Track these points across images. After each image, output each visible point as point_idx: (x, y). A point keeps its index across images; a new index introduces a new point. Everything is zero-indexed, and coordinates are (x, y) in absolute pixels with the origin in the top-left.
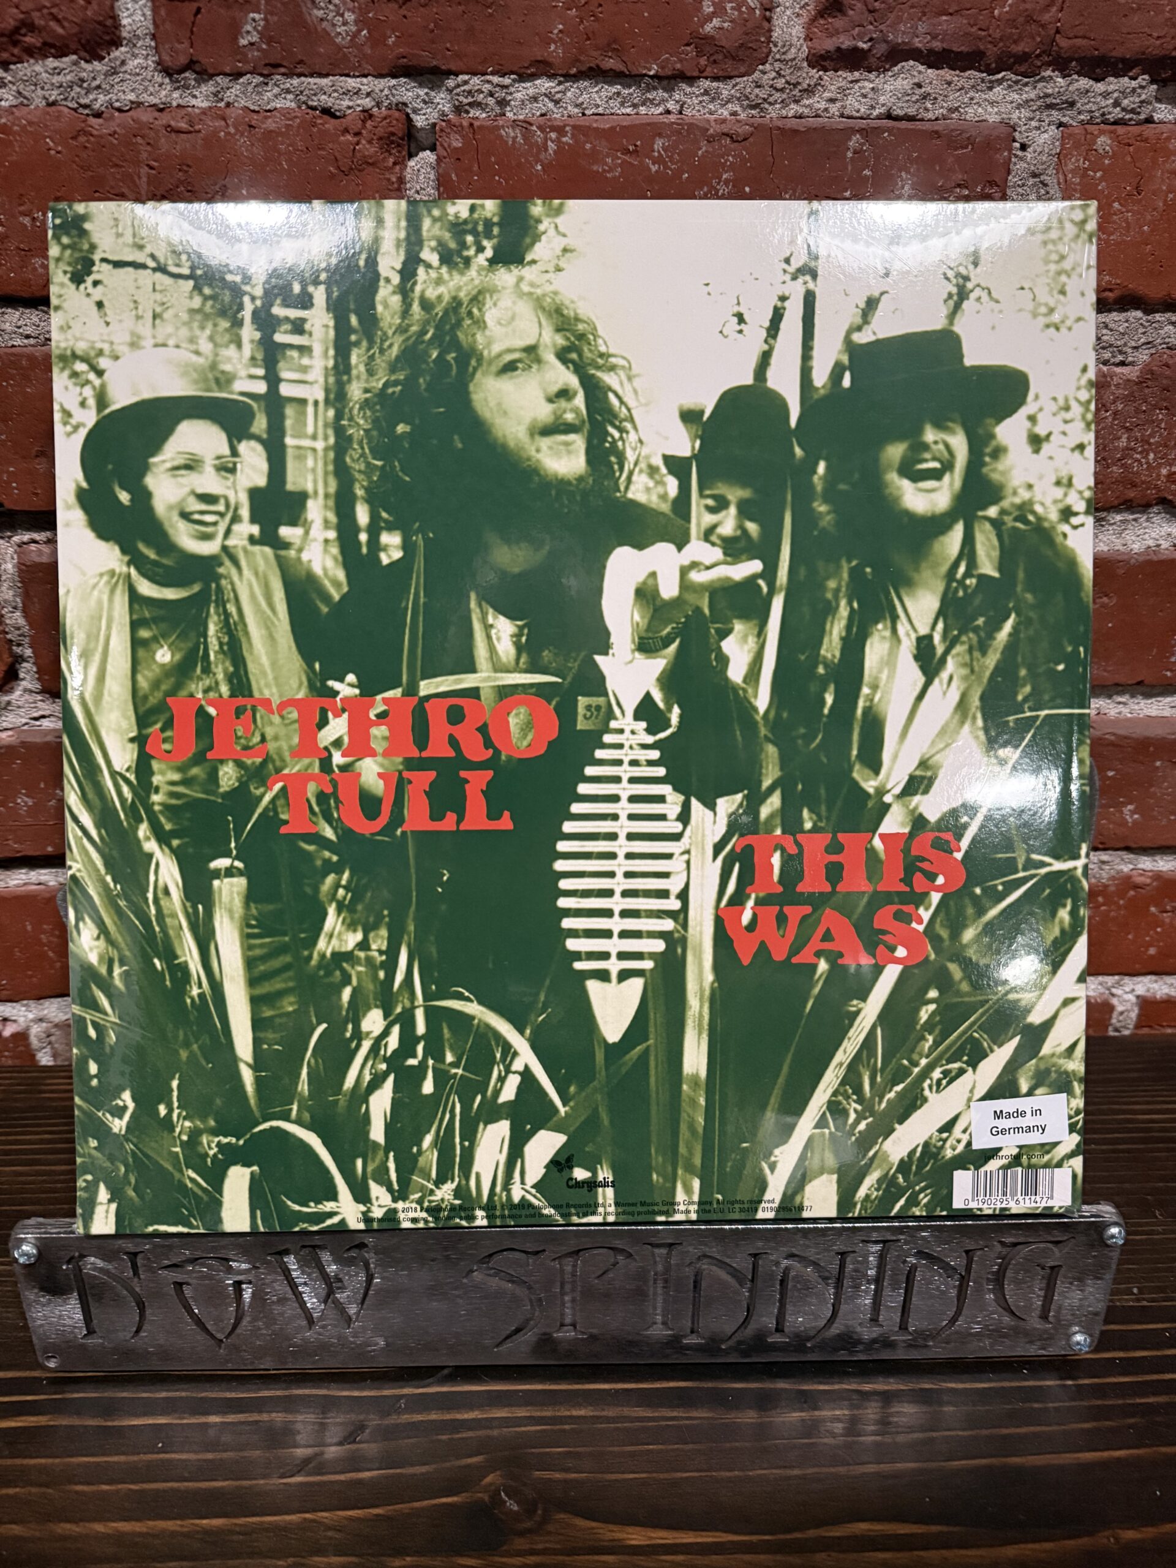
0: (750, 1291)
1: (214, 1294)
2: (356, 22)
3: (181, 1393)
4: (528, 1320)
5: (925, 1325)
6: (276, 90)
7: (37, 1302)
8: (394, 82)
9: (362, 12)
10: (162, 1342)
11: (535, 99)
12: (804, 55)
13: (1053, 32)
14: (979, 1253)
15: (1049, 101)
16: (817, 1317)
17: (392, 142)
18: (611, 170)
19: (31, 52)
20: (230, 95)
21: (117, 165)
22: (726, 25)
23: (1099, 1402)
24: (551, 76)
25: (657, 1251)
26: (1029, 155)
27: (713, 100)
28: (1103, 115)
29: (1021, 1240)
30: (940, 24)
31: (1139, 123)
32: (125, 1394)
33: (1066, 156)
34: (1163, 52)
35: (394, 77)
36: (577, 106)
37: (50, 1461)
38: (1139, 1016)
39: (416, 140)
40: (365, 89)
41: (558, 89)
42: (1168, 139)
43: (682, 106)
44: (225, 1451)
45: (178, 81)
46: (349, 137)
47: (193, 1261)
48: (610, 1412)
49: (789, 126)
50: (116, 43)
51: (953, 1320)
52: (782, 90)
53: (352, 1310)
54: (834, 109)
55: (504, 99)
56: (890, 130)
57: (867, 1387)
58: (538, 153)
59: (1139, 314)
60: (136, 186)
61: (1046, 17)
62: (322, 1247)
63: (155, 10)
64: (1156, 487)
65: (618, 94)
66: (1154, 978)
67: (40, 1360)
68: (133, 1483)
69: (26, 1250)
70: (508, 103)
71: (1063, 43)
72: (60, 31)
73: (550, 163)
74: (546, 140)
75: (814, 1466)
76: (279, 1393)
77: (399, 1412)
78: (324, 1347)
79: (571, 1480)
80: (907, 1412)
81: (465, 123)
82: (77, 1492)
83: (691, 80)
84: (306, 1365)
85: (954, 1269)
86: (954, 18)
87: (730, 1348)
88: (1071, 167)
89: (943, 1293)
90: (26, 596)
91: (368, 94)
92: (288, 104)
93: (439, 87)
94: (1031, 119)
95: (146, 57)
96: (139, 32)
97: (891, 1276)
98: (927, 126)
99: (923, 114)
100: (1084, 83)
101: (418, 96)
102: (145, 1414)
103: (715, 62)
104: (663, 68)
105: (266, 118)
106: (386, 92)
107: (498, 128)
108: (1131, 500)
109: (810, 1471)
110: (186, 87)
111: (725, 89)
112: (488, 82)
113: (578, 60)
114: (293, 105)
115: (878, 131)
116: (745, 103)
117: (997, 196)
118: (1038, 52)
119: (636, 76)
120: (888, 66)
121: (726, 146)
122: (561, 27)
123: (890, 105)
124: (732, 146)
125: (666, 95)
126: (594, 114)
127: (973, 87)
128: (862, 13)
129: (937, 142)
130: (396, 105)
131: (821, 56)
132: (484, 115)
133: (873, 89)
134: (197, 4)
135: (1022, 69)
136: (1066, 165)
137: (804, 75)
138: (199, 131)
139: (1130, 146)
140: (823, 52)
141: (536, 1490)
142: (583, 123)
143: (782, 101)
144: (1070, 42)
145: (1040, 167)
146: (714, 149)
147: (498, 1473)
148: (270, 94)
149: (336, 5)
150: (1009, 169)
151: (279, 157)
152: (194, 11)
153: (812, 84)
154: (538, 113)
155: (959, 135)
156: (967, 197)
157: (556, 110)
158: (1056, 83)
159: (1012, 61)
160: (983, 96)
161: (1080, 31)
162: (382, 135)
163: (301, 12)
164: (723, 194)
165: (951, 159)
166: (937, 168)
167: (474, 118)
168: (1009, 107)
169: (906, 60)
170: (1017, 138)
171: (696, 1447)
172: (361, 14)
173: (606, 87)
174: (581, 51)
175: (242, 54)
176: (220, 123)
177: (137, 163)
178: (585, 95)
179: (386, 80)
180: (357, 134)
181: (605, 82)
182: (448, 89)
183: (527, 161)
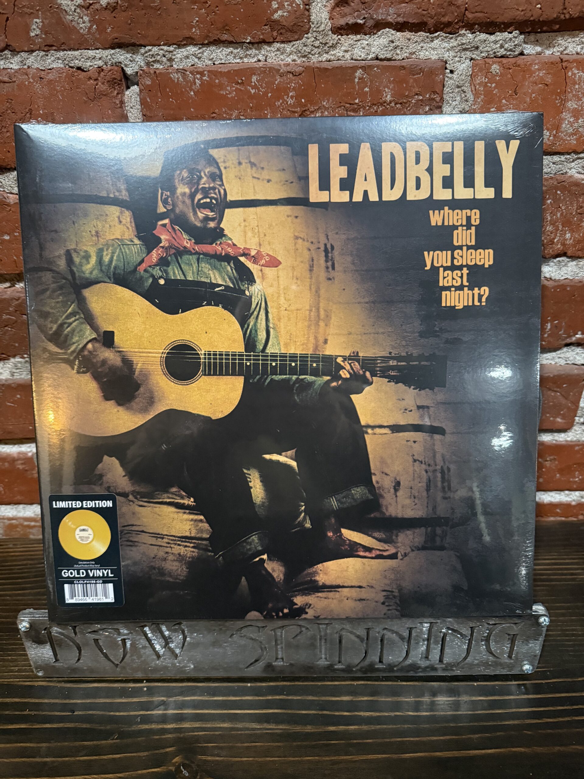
2: (90, 21)
6: (53, 58)
8: (113, 51)
11: (187, 57)
12: (329, 28)
13: (464, 9)
15: (464, 47)
17: (115, 83)
18: (230, 93)
20: (29, 62)
22: (285, 14)
23: (484, 724)
24: (195, 45)
26: (455, 76)
27: (282, 54)
28: (495, 53)
30: (401, 8)
31: (515, 56)
33: (475, 76)
34: (525, 18)
35: (113, 48)
36: (210, 60)
39: (129, 80)
40: (98, 56)
41: (199, 51)
42: (531, 64)
43: (266, 57)
46: (92, 81)
48: (240, 725)
49: (321, 67)
52: (318, 47)
54: (348, 56)
55: (171, 58)
56: (378, 67)
57: (368, 714)
58: (191, 86)
61: (459, 2)
65: (232, 52)
68: (7, 758)
70: (173, 60)
71: (469, 15)
73: (198, 91)
74: (195, 79)
75: (337, 756)
77: (136, 723)
79: (217, 761)
81: (152, 72)
83: (269, 43)
86: (409, 5)
88: (478, 81)
91: (100, 59)
92: (60, 65)
93: (138, 52)
94: (456, 57)
98: (397, 63)
99: (395, 57)
100: (483, 36)
101: (127, 58)
102: (16, 723)
103: (281, 33)
104: (253, 38)
105: (48, 73)
106: (109, 57)
107: (169, 73)
110: (7, 58)
111: (288, 48)
112: (162, 49)
113: (208, 36)
114: (62, 66)
115: (371, 67)
116: (299, 55)
117: (438, 99)
118: (456, 21)
119: (240, 43)
120: (375, 32)
121: (290, 78)
122: (197, 19)
123: (377, 53)
124: (293, 78)
125: (257, 52)
126: (219, 64)
127: (422, 41)
128: (358, 4)
129: (403, 72)
130: (115, 63)
131: (338, 28)
132: (162, 67)
133: (368, 44)
134: (6, 16)
135: (449, 30)
136: (475, 81)
137: (330, 38)
138: (15, 82)
139: (510, 69)
140: (339, 26)
141: (198, 766)
142: (213, 69)
143: (319, 53)
144: (473, 15)
145: (461, 83)
146: (284, 80)
147: (181, 756)
148: (49, 60)
149: (78, 13)
150: (444, 84)
151: (57, 93)
152: (5, 19)
153: (334, 43)
154: (190, 65)
155: (416, 67)
156: (421, 100)
157: (199, 63)
158: (468, 37)
159: (442, 26)
160: (428, 45)
161: (478, 9)
162: (109, 79)
163: (61, 17)
164: (291, 104)
165: (411, 81)
166: (405, 85)
167: (156, 69)
168: (443, 50)
169: (385, 28)
170: (448, 67)
171: (279, 744)
172: (92, 17)
173: (225, 49)
174: (209, 31)
175: (33, 41)
176: (25, 77)
178: (214, 54)
179: (109, 51)
180: (96, 80)
181: (224, 46)
182: (142, 54)
183: (186, 90)
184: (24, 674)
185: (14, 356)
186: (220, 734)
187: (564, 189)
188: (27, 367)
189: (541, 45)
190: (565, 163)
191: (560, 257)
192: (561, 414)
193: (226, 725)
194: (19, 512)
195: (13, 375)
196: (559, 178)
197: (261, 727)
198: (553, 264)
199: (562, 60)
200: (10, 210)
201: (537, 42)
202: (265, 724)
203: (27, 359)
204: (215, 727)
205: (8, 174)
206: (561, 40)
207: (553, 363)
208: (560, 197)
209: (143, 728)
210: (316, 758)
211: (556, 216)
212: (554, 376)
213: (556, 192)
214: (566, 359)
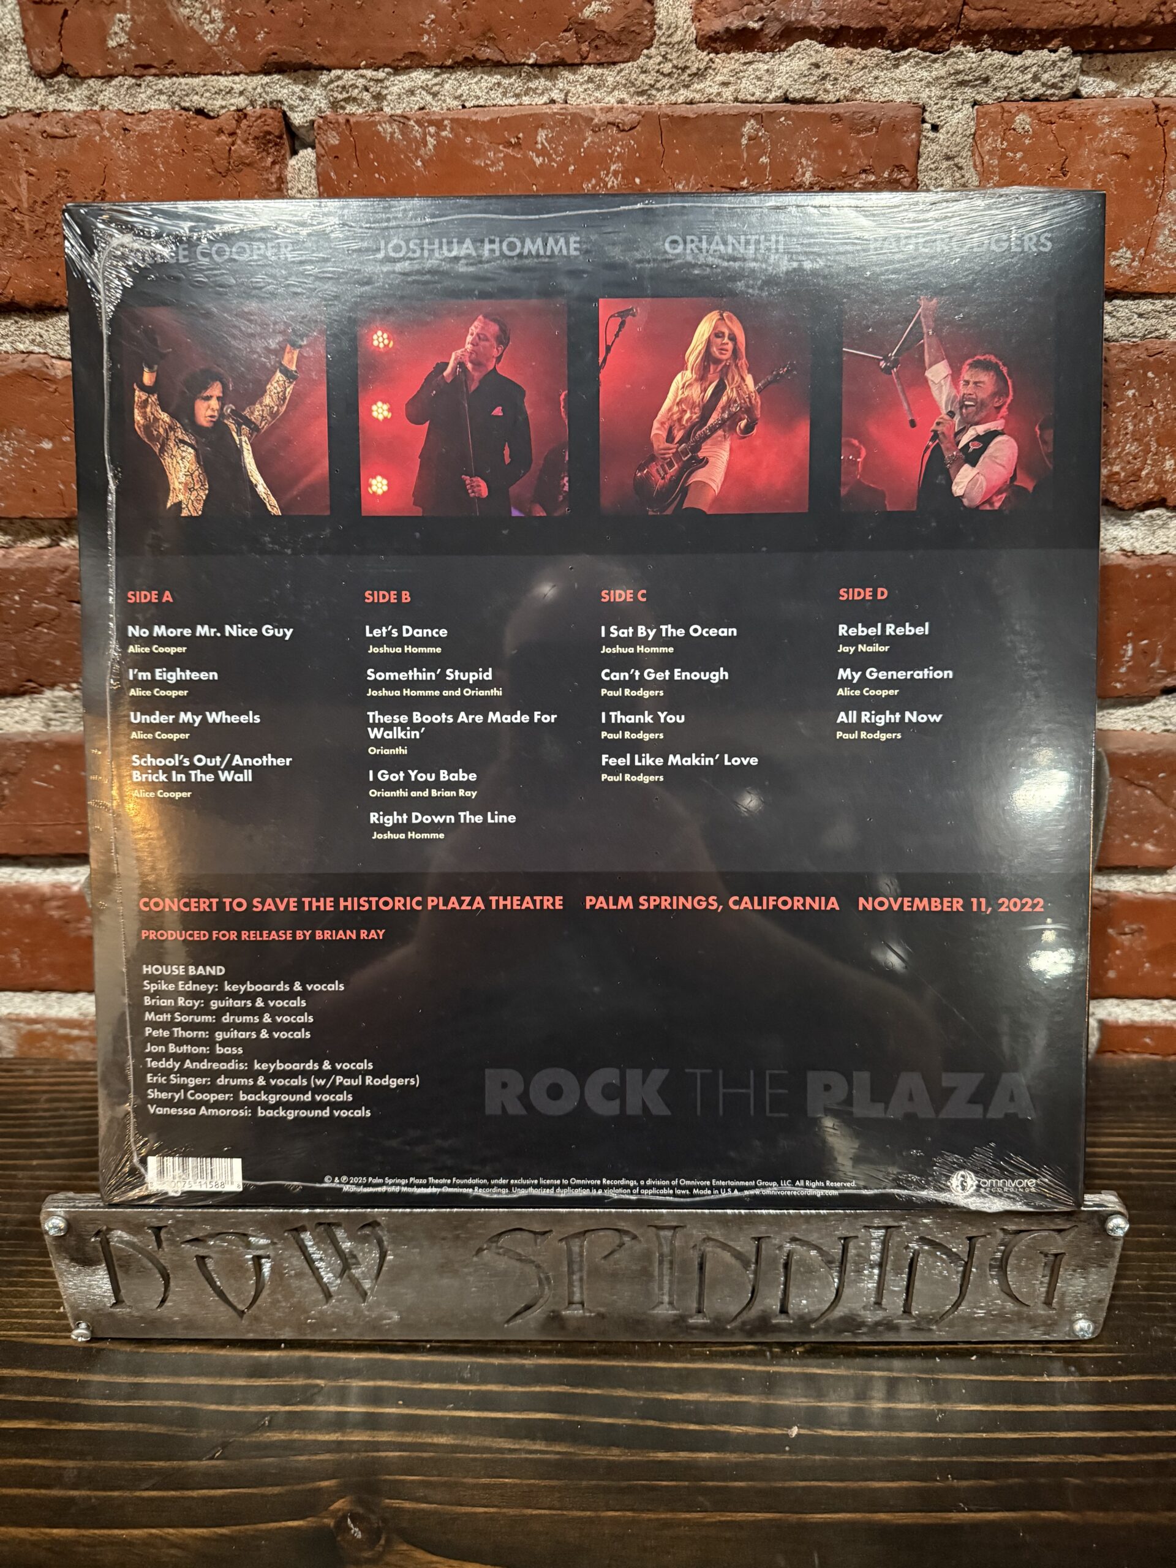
2: (224, 19)
6: (149, 92)
8: (266, 79)
9: (229, 9)
11: (412, 92)
12: (692, 37)
13: (959, 3)
15: (960, 77)
17: (269, 141)
18: (493, 164)
20: (103, 98)
22: (605, 8)
24: (427, 68)
26: (941, 135)
27: (598, 87)
28: (1022, 91)
31: (1063, 99)
33: (982, 136)
34: (1083, 22)
35: (267, 73)
36: (455, 98)
38: (1101, 1041)
39: (296, 138)
40: (238, 88)
41: (436, 81)
42: (1095, 114)
43: (566, 95)
45: (51, 86)
46: (224, 137)
48: (472, 1442)
49: (675, 115)
52: (670, 75)
54: (728, 93)
55: (379, 94)
56: (787, 115)
58: (418, 148)
60: (17, 193)
63: (23, 13)
65: (499, 84)
66: (1115, 1001)
70: (384, 97)
71: (972, 15)
73: (431, 159)
74: (425, 134)
77: (262, 1429)
79: (423, 1510)
81: (342, 120)
83: (573, 67)
88: (988, 148)
91: (241, 93)
92: (162, 105)
93: (315, 82)
94: (943, 98)
95: (19, 63)
96: (10, 37)
98: (827, 109)
99: (822, 96)
100: (999, 57)
101: (294, 93)
103: (597, 47)
104: (542, 56)
105: (140, 120)
106: (259, 90)
107: (374, 123)
110: (61, 91)
111: (610, 76)
112: (363, 76)
113: (453, 51)
114: (167, 106)
115: (773, 115)
116: (632, 90)
117: (907, 181)
118: (945, 25)
119: (515, 65)
120: (783, 46)
121: (612, 136)
122: (433, 16)
123: (786, 87)
124: (619, 136)
125: (549, 84)
126: (474, 106)
127: (877, 65)
129: (838, 125)
130: (271, 103)
131: (710, 37)
133: (768, 70)
134: (63, 8)
135: (930, 44)
136: (982, 146)
137: (693, 58)
138: (75, 136)
139: (1052, 124)
140: (712, 33)
141: (384, 1520)
142: (461, 117)
143: (671, 87)
144: (979, 13)
145: (954, 149)
146: (600, 139)
147: (348, 1498)
148: (143, 96)
149: (201, 3)
150: (918, 152)
151: (155, 160)
152: (61, 13)
153: (702, 67)
154: (416, 107)
155: (862, 117)
156: (874, 182)
157: (434, 104)
158: (968, 58)
159: (917, 35)
160: (889, 75)
162: (258, 134)
163: (168, 11)
164: (612, 187)
165: (854, 144)
166: (840, 153)
167: (350, 114)
168: (918, 85)
169: (802, 39)
170: (927, 118)
171: (553, 1483)
172: (228, 12)
173: (486, 77)
174: (455, 42)
175: (112, 56)
176: (94, 127)
177: (17, 169)
178: (463, 87)
179: (259, 77)
180: (232, 134)
181: (483, 73)
182: (322, 86)
183: (407, 157)
184: (39, 1321)
185: (52, 686)
186: (431, 1458)
187: (1160, 368)
188: (76, 708)
189: (1114, 78)
190: (1164, 316)
191: (1154, 508)
192: (1153, 836)
193: (443, 1440)
194: (49, 1007)
195: (48, 725)
196: (1150, 345)
197: (517, 1446)
198: (1138, 522)
199: (1157, 106)
200: (56, 391)
201: (1106, 72)
202: (526, 1441)
203: (77, 693)
204: (422, 1444)
205: (54, 319)
206: (1157, 67)
207: (1138, 728)
208: (1153, 385)
209: (275, 1439)
210: (629, 1514)
211: (1146, 422)
212: (1141, 754)
213: (1145, 373)
214: (1166, 720)
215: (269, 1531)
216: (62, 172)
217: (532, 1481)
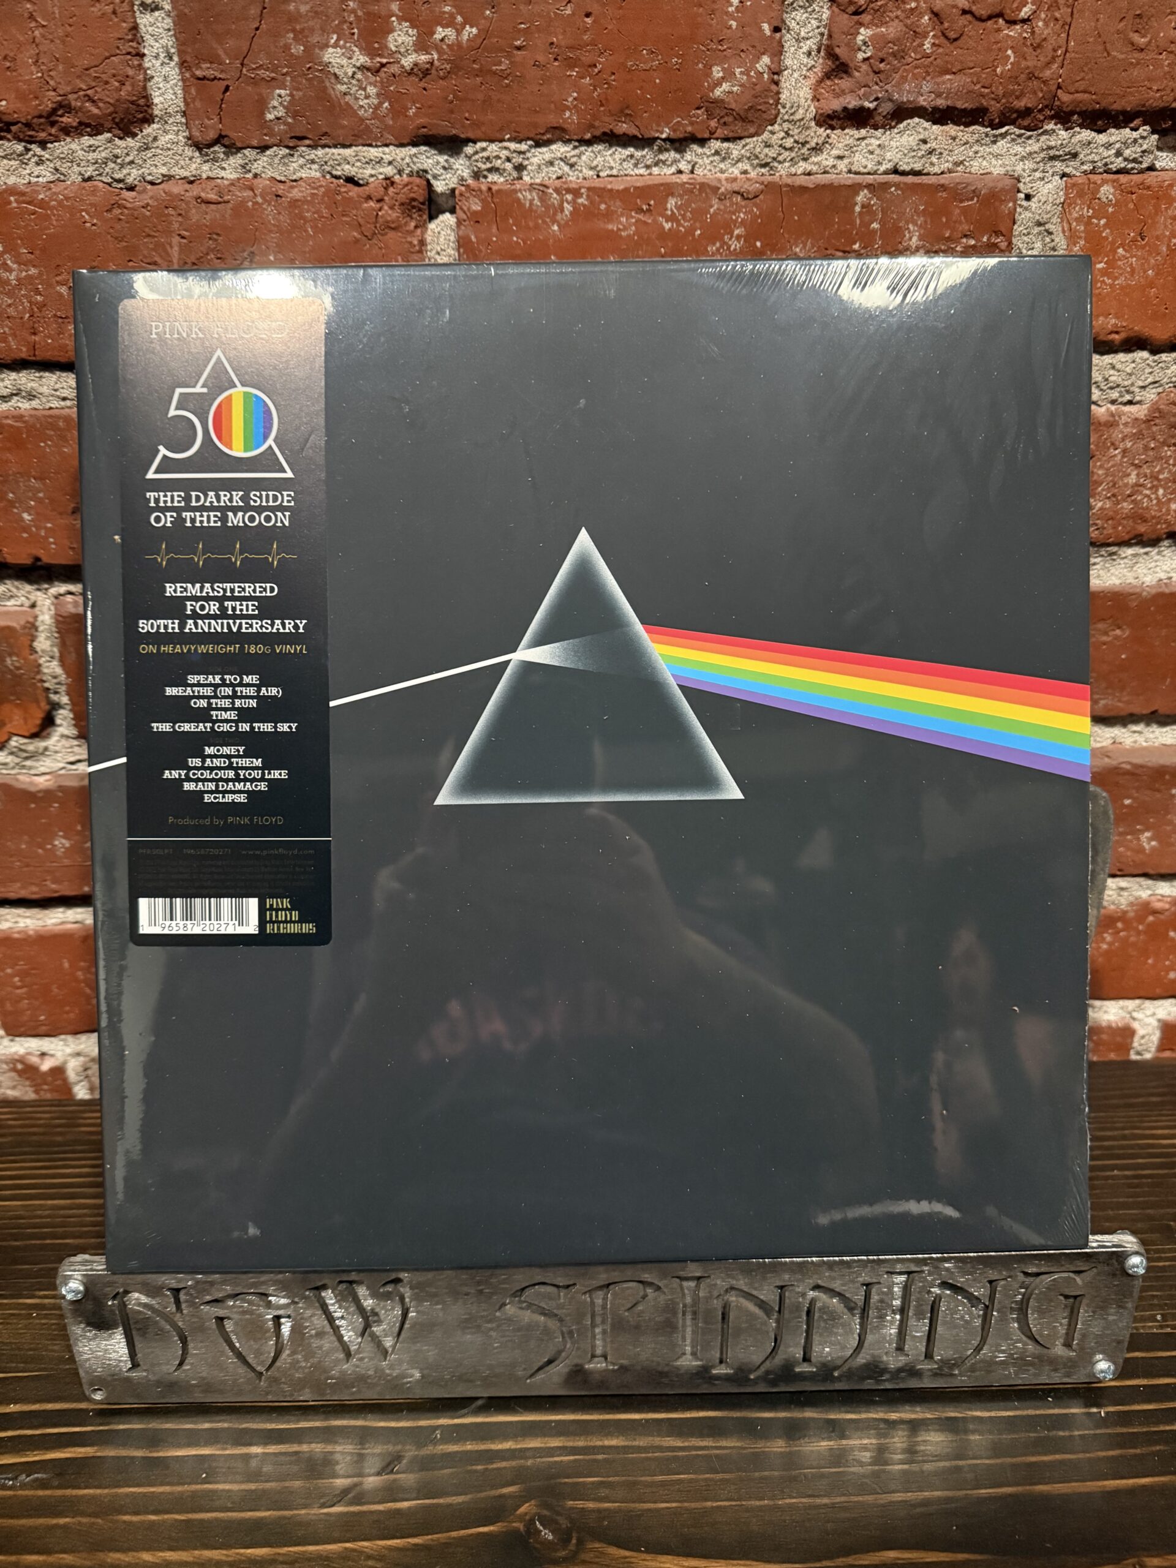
0: (778, 1321)
1: (254, 1329)
2: (378, 95)
3: (223, 1424)
4: (559, 1352)
5: (949, 1354)
6: (302, 161)
7: (85, 1337)
8: (414, 150)
9: (383, 86)
10: (204, 1374)
11: (551, 163)
12: (812, 115)
13: (1056, 86)
14: (1002, 1283)
15: (1052, 153)
16: (843, 1348)
17: (414, 207)
18: (625, 229)
19: (67, 131)
20: (257, 167)
21: (149, 236)
22: (735, 89)
23: (1125, 1430)
24: (567, 142)
25: (685, 1284)
26: (1033, 204)
27: (724, 159)
28: (1106, 164)
29: (1043, 1270)
30: (944, 83)
31: (1141, 172)
32: (169, 1426)
33: (1070, 205)
34: (1163, 105)
35: (416, 145)
36: (591, 168)
37: (98, 1491)
38: (1161, 1040)
39: (436, 203)
40: (387, 158)
41: (573, 153)
42: (1171, 186)
43: (693, 167)
44: (267, 1481)
45: (207, 155)
46: (372, 204)
47: (235, 1296)
48: (641, 1442)
49: (795, 184)
50: (149, 120)
51: (978, 1349)
52: (791, 149)
53: (388, 1342)
54: (842, 165)
55: (521, 164)
56: (897, 185)
57: (894, 1416)
58: (555, 214)
59: (1145, 354)
60: (169, 256)
61: (1047, 73)
62: (360, 1283)
63: (186, 89)
64: (1166, 521)
65: (632, 156)
67: (87, 1393)
68: (178, 1513)
69: (72, 1287)
70: (525, 168)
71: (1064, 97)
72: (96, 111)
73: (567, 223)
74: (562, 202)
75: (844, 1495)
76: (317, 1424)
77: (435, 1442)
78: (362, 1379)
79: (605, 1510)
80: (934, 1441)
81: (484, 188)
82: (125, 1522)
83: (702, 142)
84: (345, 1396)
85: (977, 1298)
86: (958, 77)
87: (757, 1378)
88: (1075, 215)
89: (966, 1321)
90: (63, 645)
91: (390, 163)
92: (313, 174)
93: (459, 154)
94: (1035, 170)
95: (177, 134)
96: (170, 110)
97: (916, 1306)
98: (932, 180)
99: (929, 169)
100: (1086, 134)
101: (438, 163)
102: (189, 1445)
103: (725, 124)
104: (674, 131)
105: (292, 187)
106: (407, 160)
107: (515, 191)
108: (1141, 535)
109: (838, 1499)
110: (215, 160)
111: (736, 150)
112: (506, 148)
113: (592, 126)
114: (318, 174)
115: (885, 186)
116: (755, 162)
117: (1003, 245)
118: (1040, 106)
119: (649, 139)
121: (737, 204)
122: (575, 94)
123: (896, 160)
124: (743, 203)
125: (678, 156)
126: (608, 176)
127: (977, 141)
128: (868, 74)
129: (944, 195)
130: (418, 172)
131: (829, 117)
132: (502, 179)
133: (879, 146)
134: (225, 83)
135: (1026, 123)
136: (1070, 214)
137: (812, 134)
138: (228, 202)
139: (1132, 194)
140: (830, 112)
141: (570, 1520)
142: (597, 185)
143: (791, 160)
144: (1071, 96)
145: (1045, 216)
146: (725, 206)
147: (533, 1502)
148: (295, 165)
149: (358, 80)
150: (1014, 219)
151: (305, 224)
152: (223, 89)
153: (820, 142)
154: (554, 177)
155: (965, 187)
156: (973, 247)
157: (571, 173)
158: (1059, 135)
159: (1015, 115)
160: (988, 150)
161: (1081, 85)
162: (404, 200)
163: (325, 88)
164: (735, 250)
165: (957, 211)
166: (944, 220)
167: (492, 183)
168: (1013, 159)
169: (912, 118)
170: (1021, 189)
171: (727, 1476)
172: (383, 88)
173: (620, 149)
174: (595, 117)
175: (269, 128)
176: (248, 193)
177: (169, 233)
178: (599, 159)
179: (407, 149)
180: (380, 201)
181: (619, 145)
182: (466, 156)
183: (544, 222)
186: (605, 1459)
193: (614, 1442)
197: (686, 1444)
202: (693, 1439)
204: (594, 1447)
209: (450, 1450)
210: (804, 1500)
215: (461, 1538)
216: (213, 234)
217: (707, 1476)
